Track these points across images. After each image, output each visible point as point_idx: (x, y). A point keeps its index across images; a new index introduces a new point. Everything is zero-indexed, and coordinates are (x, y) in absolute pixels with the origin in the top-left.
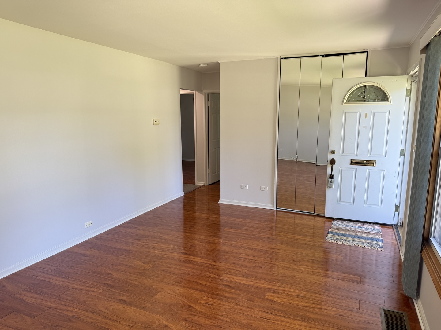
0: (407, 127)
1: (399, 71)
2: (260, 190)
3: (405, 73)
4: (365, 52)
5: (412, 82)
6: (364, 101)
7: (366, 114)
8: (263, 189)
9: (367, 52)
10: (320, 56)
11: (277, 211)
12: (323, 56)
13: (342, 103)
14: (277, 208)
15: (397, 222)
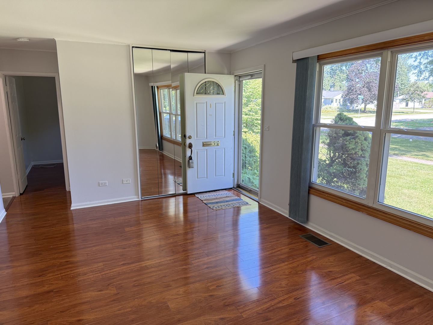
0: (235, 115)
1: (226, 71)
2: (123, 183)
3: (230, 73)
4: (203, 52)
5: (235, 80)
6: (206, 94)
7: (211, 104)
8: (126, 182)
9: (204, 52)
10: (169, 50)
11: (142, 200)
12: (171, 51)
13: (194, 95)
14: (141, 198)
15: (233, 185)
